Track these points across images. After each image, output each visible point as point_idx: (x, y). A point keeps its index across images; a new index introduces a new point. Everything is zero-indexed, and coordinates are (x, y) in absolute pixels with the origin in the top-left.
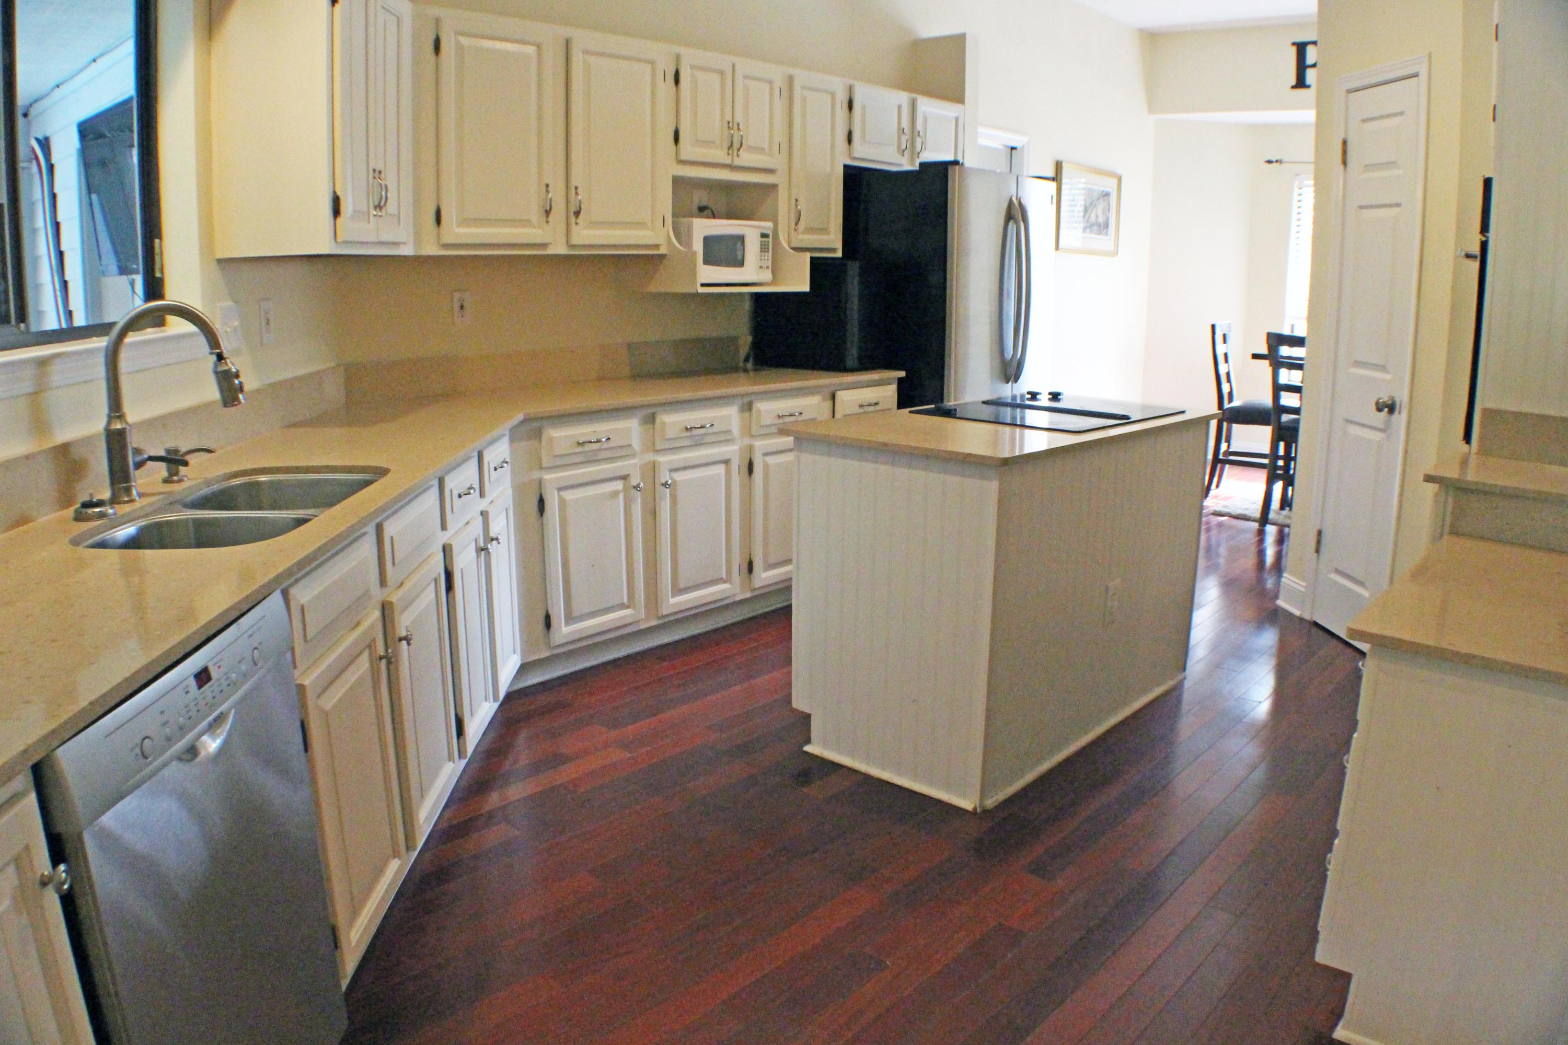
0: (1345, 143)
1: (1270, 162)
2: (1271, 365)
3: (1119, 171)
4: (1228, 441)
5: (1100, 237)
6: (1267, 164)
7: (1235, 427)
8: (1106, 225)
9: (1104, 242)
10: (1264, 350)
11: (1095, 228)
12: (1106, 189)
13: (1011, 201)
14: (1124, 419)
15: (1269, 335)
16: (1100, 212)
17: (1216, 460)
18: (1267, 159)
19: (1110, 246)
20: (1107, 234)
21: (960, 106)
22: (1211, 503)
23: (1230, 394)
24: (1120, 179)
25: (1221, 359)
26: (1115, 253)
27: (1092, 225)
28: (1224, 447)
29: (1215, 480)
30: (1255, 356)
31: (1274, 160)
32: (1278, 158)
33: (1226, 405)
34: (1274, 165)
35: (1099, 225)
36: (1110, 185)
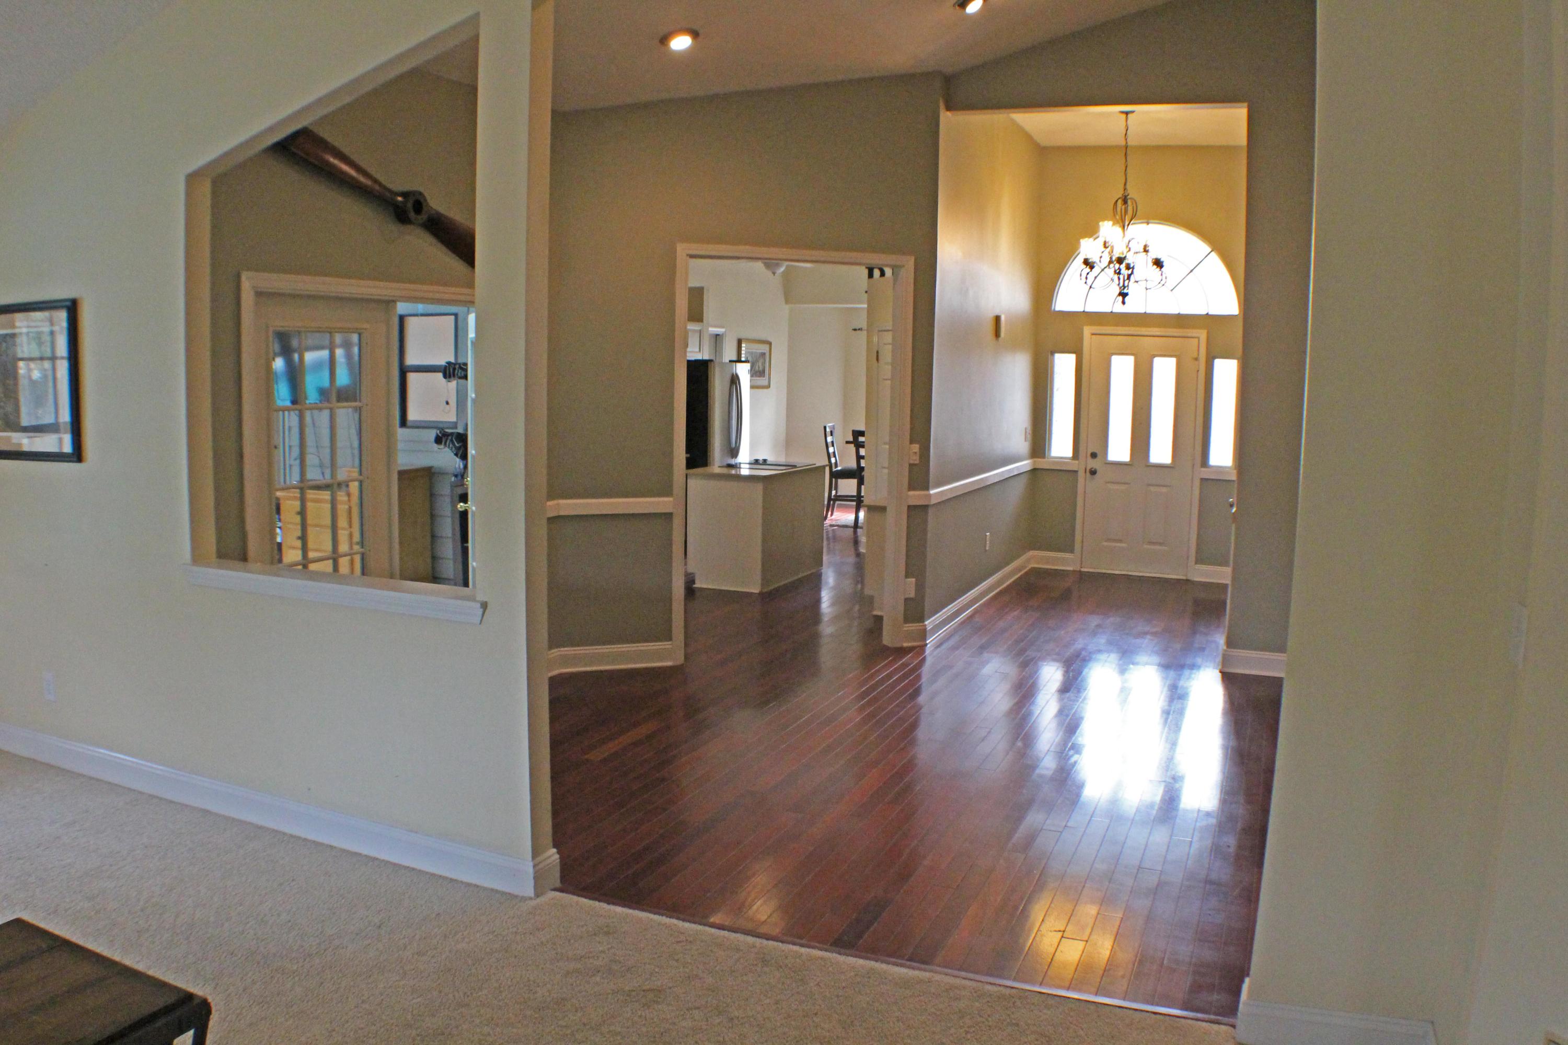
0: (878, 352)
1: (855, 330)
2: (855, 446)
3: (770, 339)
4: (836, 489)
5: (761, 378)
6: (853, 331)
7: (840, 481)
8: (764, 371)
9: (762, 381)
10: (851, 439)
11: (758, 373)
12: (763, 351)
13: (733, 374)
14: (795, 466)
15: (853, 431)
16: (760, 364)
17: (830, 499)
18: (854, 328)
19: (765, 383)
20: (764, 377)
21: (701, 323)
22: (827, 522)
23: (836, 463)
24: (770, 344)
25: (830, 444)
26: (768, 387)
27: (756, 372)
28: (834, 492)
29: (830, 513)
30: (848, 442)
31: (858, 328)
32: (860, 327)
33: (834, 470)
34: (858, 332)
35: (760, 372)
36: (764, 348)
